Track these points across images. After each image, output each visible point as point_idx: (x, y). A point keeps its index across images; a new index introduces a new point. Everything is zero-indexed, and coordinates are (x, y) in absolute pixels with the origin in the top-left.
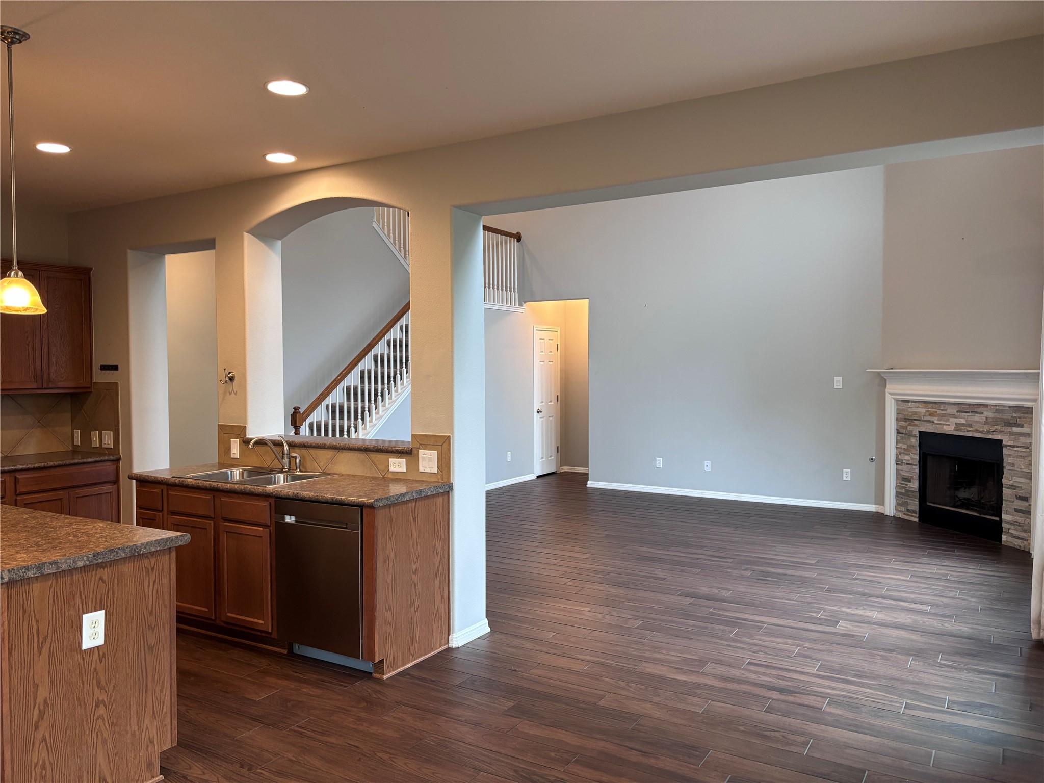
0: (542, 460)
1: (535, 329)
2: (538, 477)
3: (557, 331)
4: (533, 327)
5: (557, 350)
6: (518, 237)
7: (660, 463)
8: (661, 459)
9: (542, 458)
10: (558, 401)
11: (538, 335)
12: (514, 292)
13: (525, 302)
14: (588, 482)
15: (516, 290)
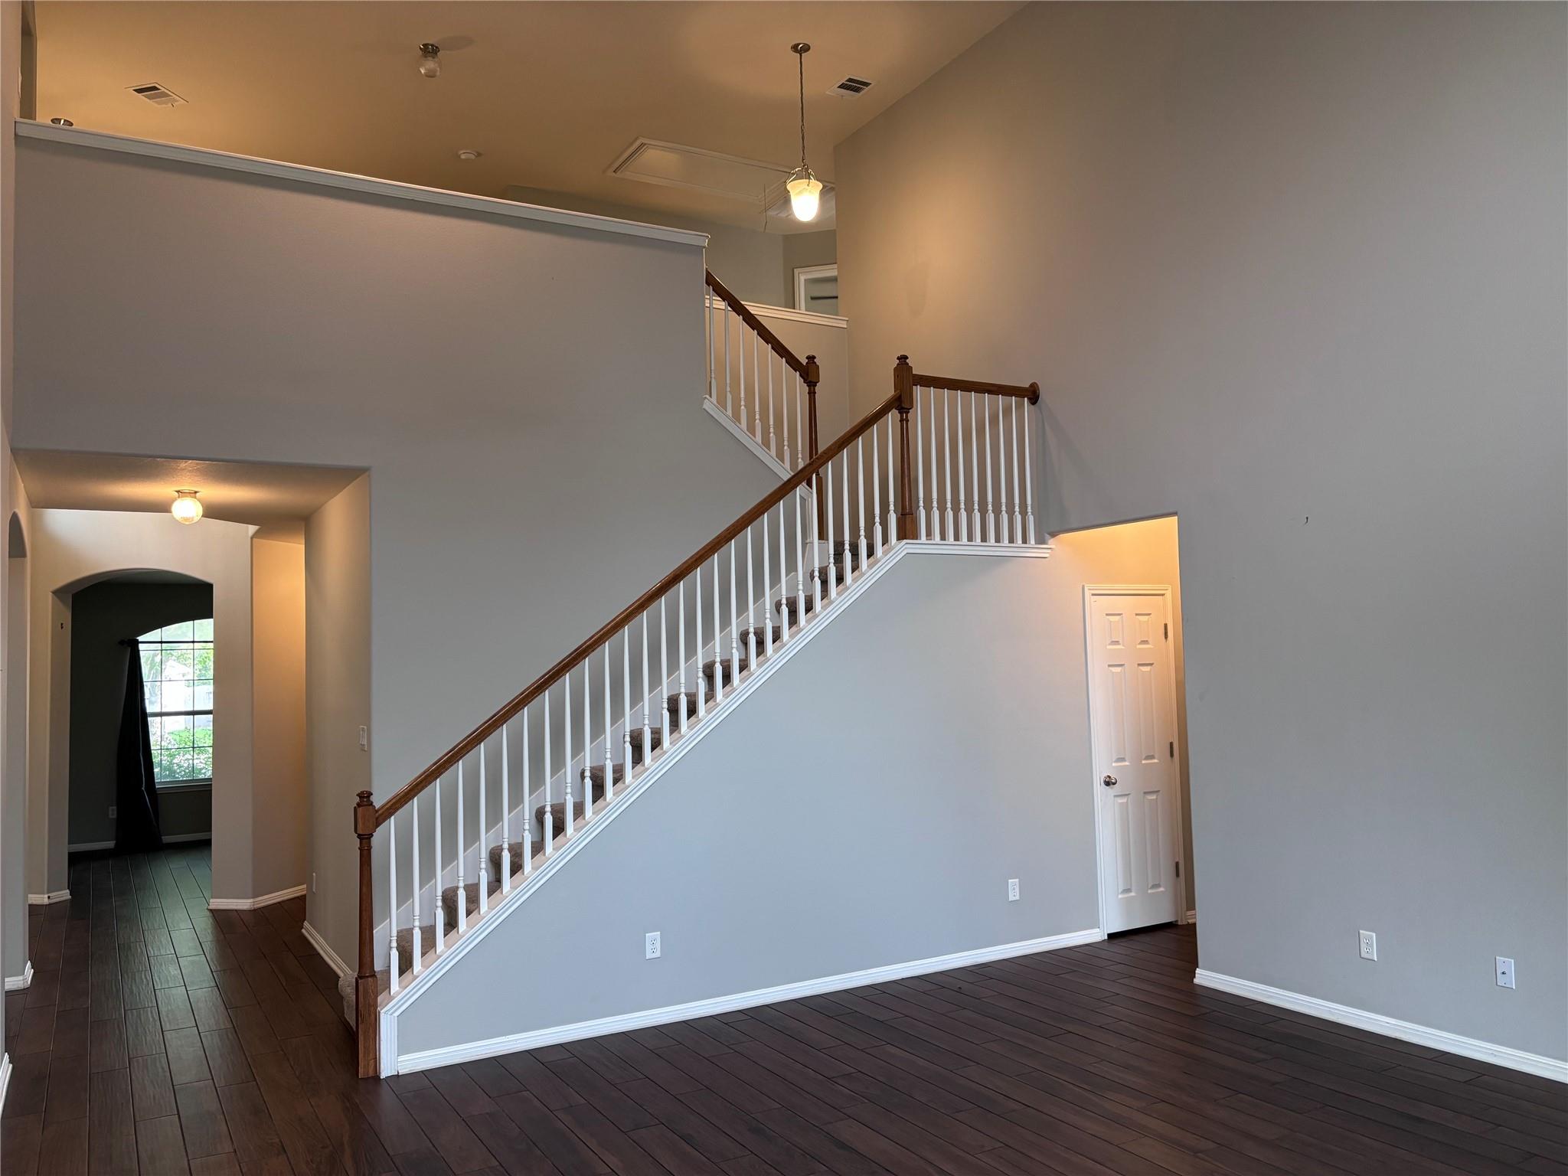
0: (1126, 895)
1: (1088, 593)
2: (1111, 936)
3: (1163, 595)
4: (1083, 586)
5: (1166, 637)
6: (1032, 394)
7: (1370, 944)
8: (1374, 934)
9: (1127, 890)
10: (1172, 755)
11: (1096, 607)
12: (1023, 513)
13: (1053, 535)
14: (1198, 971)
15: (1029, 509)
